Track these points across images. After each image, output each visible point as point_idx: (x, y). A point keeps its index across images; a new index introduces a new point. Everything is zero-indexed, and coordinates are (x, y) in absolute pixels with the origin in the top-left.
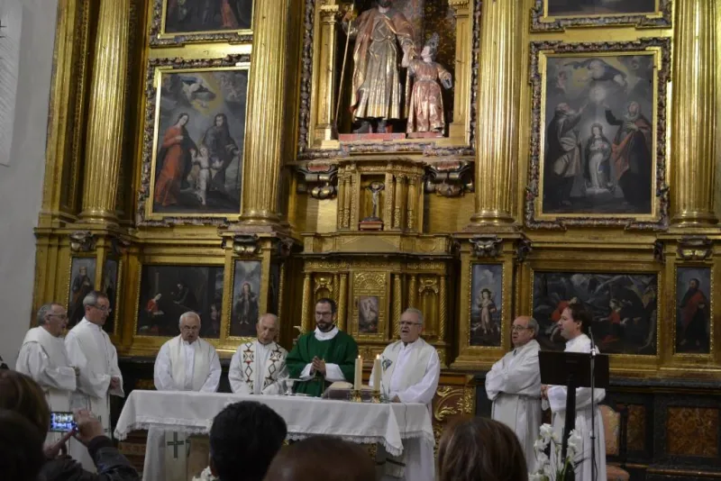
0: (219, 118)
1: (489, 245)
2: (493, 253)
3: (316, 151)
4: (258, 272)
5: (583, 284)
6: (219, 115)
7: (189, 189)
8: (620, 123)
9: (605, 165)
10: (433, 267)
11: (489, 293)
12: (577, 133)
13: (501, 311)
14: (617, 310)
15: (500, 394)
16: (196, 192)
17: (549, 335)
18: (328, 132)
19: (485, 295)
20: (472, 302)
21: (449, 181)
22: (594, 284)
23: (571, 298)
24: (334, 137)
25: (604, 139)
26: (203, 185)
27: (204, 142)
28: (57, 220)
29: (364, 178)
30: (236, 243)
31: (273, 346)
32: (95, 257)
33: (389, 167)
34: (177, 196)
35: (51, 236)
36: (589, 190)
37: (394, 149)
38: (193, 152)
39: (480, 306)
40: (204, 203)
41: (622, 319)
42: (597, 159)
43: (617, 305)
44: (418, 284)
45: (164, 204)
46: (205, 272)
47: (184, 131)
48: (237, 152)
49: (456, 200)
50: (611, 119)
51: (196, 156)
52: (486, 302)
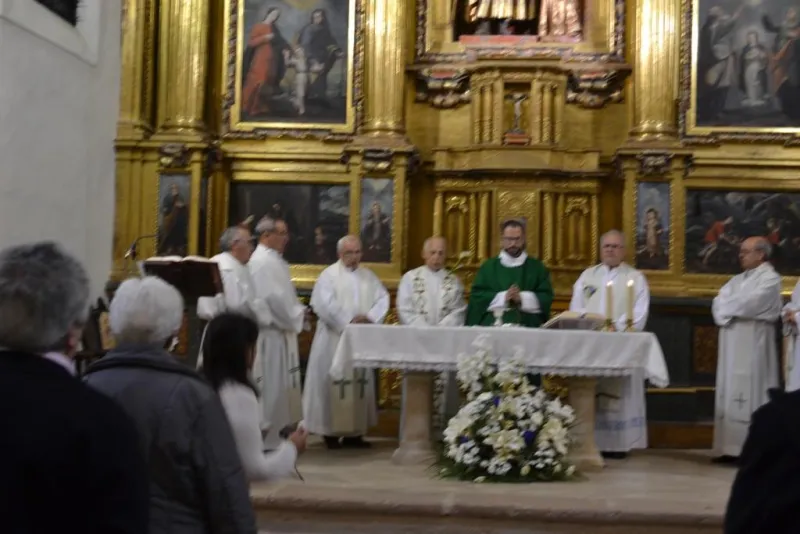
0: (318, 14)
1: (660, 161)
2: (662, 170)
3: (437, 55)
4: (389, 190)
5: (739, 203)
6: (317, 11)
7: (282, 96)
8: (777, 30)
9: (763, 75)
10: (585, 185)
11: (656, 213)
12: (732, 41)
13: (669, 232)
14: (776, 230)
15: (734, 320)
16: (292, 100)
17: (702, 258)
18: (449, 33)
19: (652, 215)
20: (637, 224)
21: (593, 91)
22: (750, 203)
23: (726, 218)
24: (456, 38)
25: (760, 47)
26: (300, 91)
27: (299, 41)
28: (138, 131)
29: (508, 86)
30: (366, 158)
31: (443, 273)
32: (189, 173)
33: (538, 75)
34: (268, 103)
35: (134, 149)
36: (745, 103)
37: (528, 54)
38: (286, 54)
39: (646, 227)
40: (302, 111)
41: (780, 240)
42: (753, 69)
43: (776, 225)
44: (566, 203)
45: (253, 113)
46: (306, 190)
47: (274, 27)
48: (341, 54)
49: (598, 111)
50: (768, 24)
51: (290, 57)
52: (652, 223)
